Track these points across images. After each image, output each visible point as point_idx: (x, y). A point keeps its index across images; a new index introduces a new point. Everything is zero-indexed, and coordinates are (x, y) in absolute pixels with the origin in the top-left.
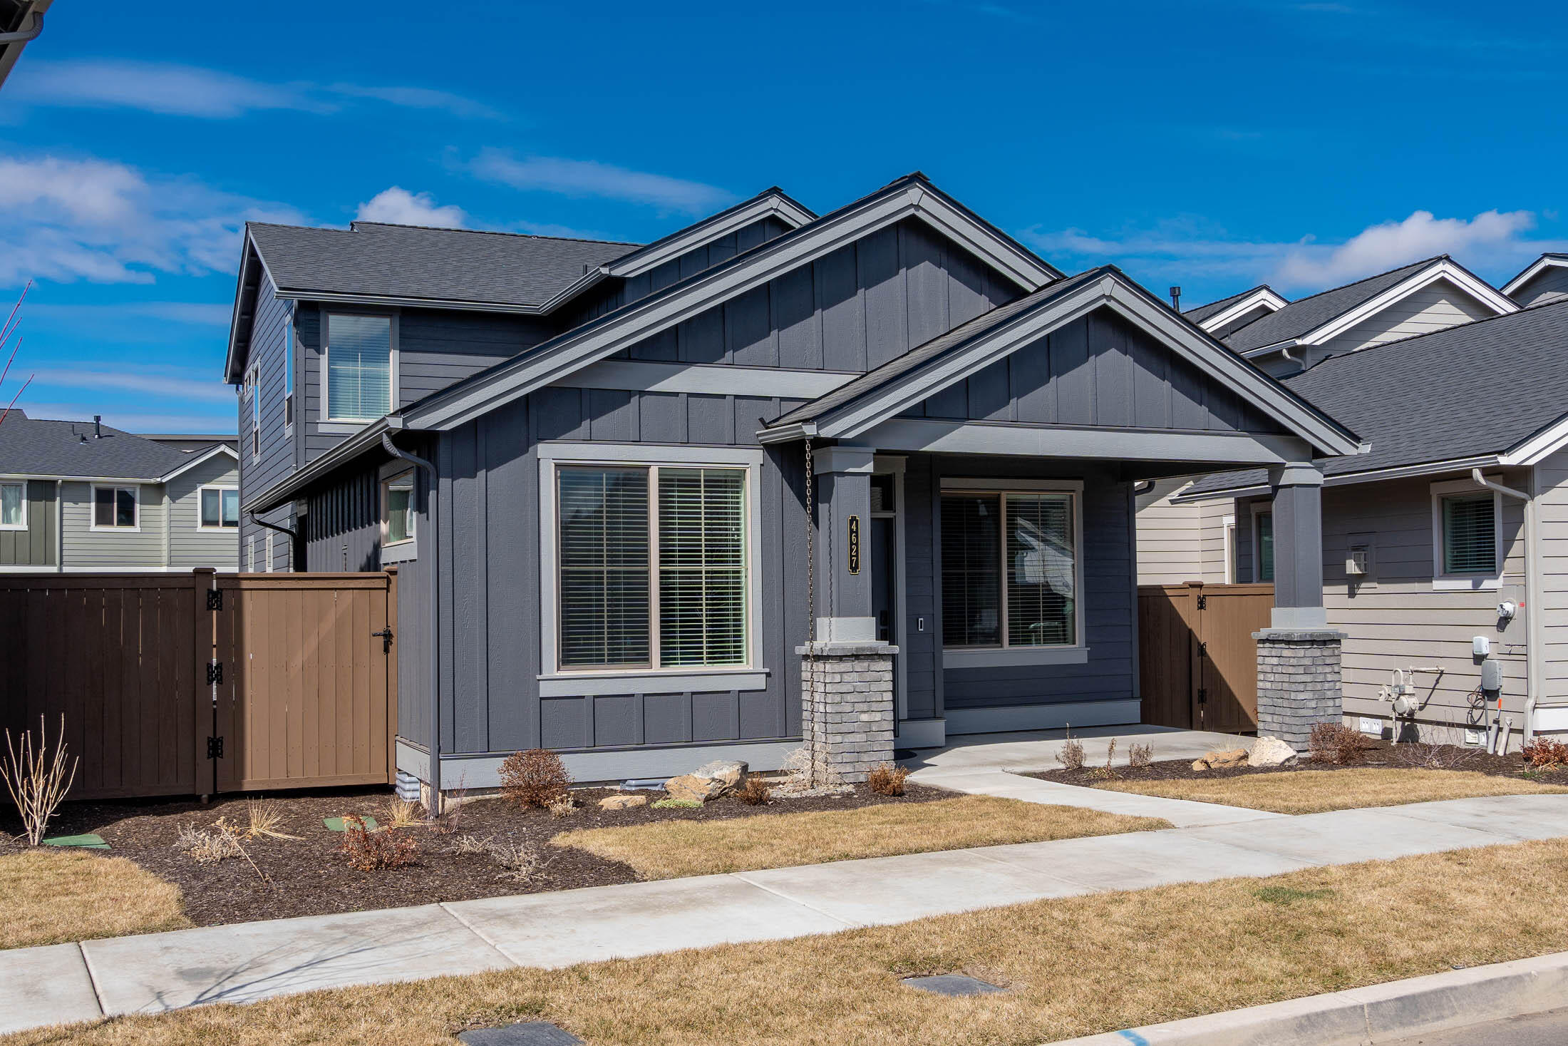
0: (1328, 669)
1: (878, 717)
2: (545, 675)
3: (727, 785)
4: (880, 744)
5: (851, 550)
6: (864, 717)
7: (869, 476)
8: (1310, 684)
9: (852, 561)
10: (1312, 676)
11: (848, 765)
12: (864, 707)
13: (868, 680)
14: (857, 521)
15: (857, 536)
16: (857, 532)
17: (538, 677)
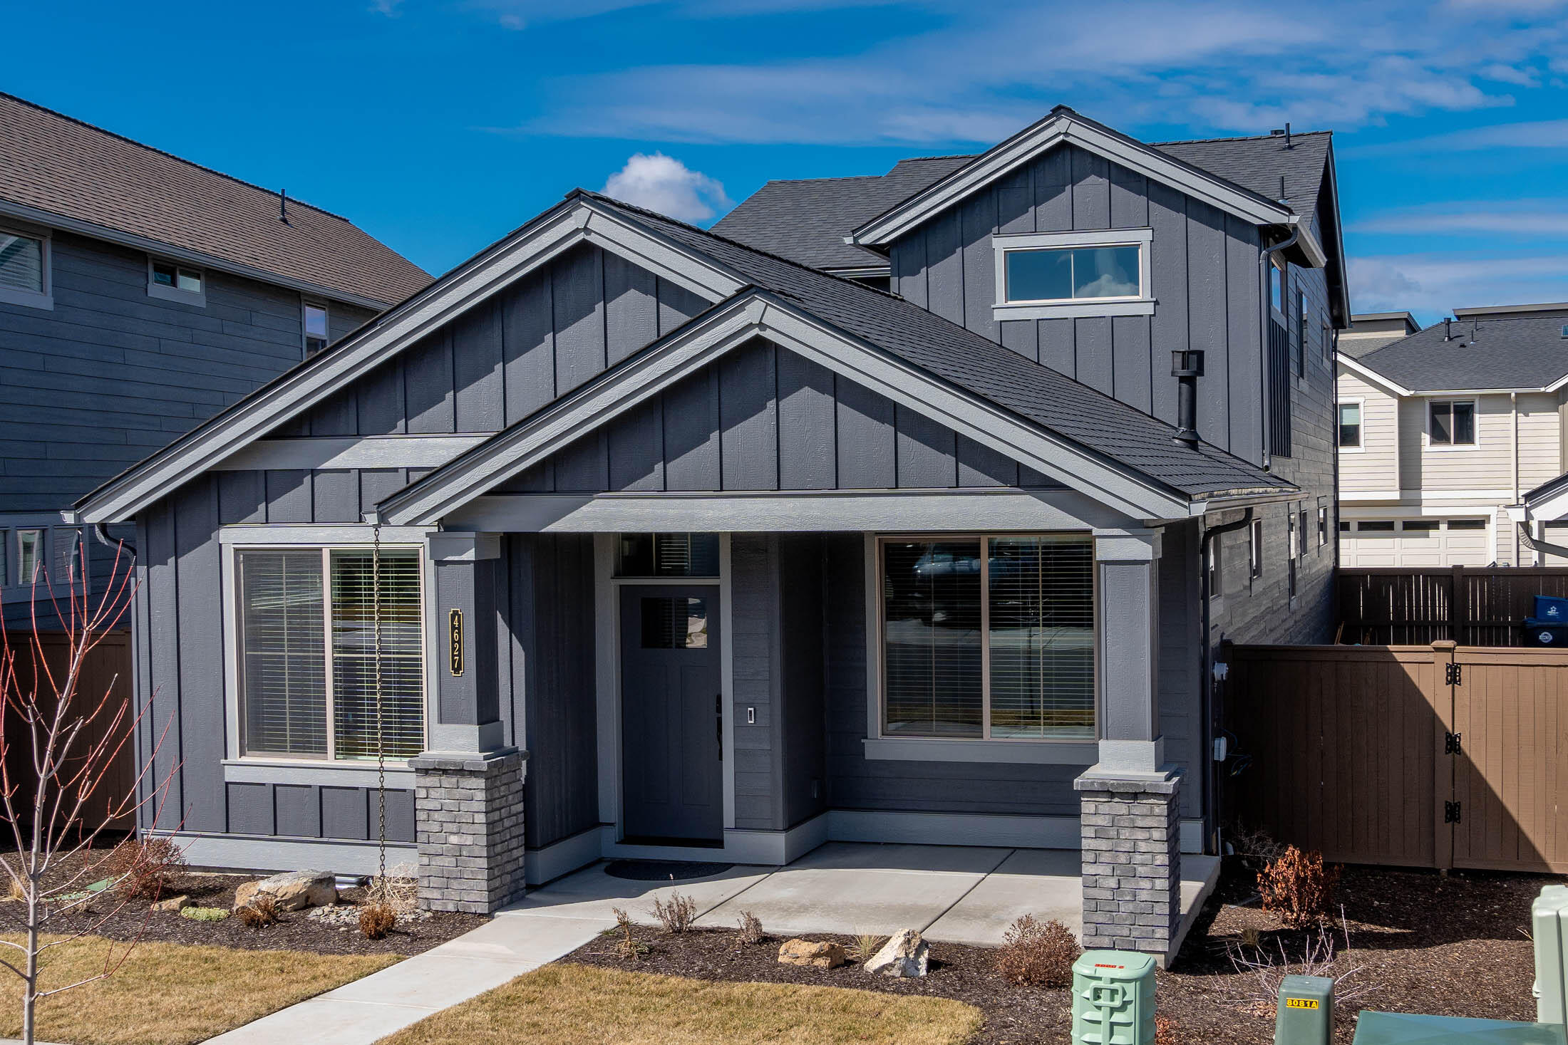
0: (1141, 835)
1: (469, 840)
2: (230, 760)
3: (278, 899)
4: (472, 871)
5: (454, 649)
6: (454, 839)
7: (472, 565)
8: (1107, 854)
9: (454, 661)
10: (1110, 842)
11: (435, 890)
12: (454, 827)
13: (457, 797)
14: (459, 616)
15: (459, 633)
16: (459, 629)
17: (223, 761)
